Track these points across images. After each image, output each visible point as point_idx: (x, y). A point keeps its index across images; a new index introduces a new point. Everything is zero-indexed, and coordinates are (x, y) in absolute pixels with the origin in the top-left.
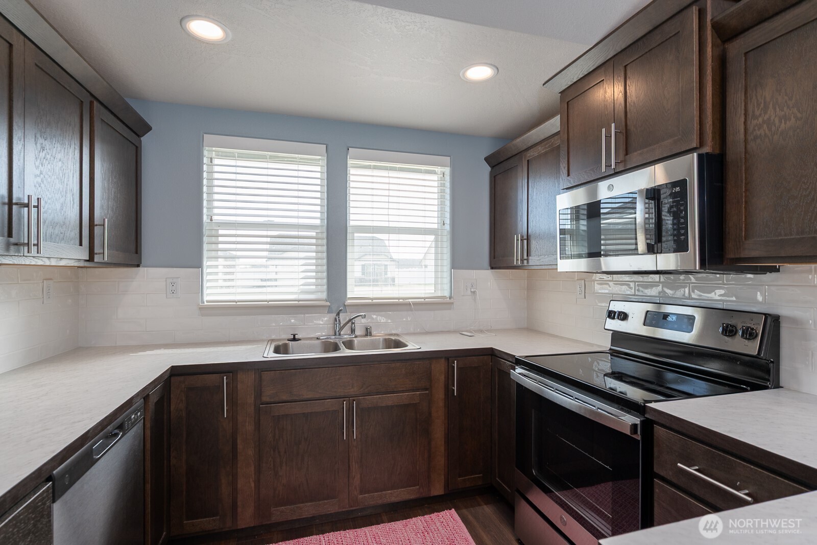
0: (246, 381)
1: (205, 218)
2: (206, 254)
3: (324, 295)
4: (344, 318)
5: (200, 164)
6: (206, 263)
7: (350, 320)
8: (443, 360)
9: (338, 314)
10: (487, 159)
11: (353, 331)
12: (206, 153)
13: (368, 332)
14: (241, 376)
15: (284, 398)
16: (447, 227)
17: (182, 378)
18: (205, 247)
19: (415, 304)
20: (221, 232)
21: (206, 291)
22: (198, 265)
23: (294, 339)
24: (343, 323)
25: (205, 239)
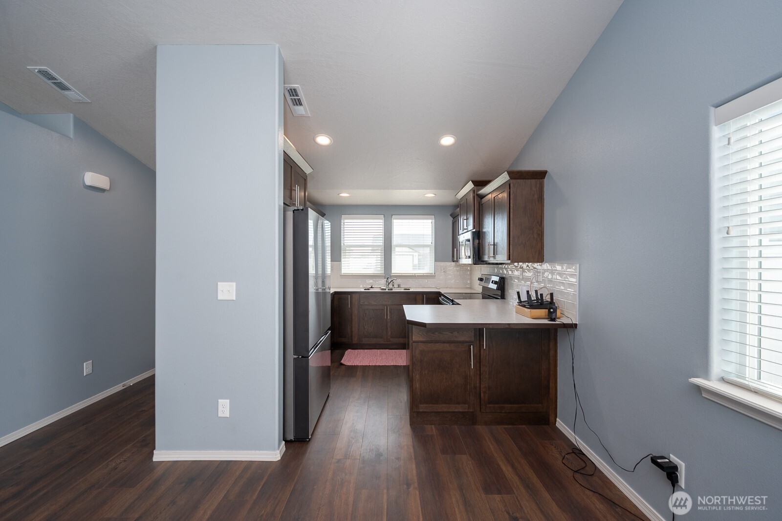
0: (355, 297)
1: (342, 245)
2: (342, 257)
3: (383, 272)
4: (390, 280)
5: (341, 225)
6: (342, 260)
7: (392, 281)
8: (421, 295)
9: (388, 279)
10: (451, 215)
11: (393, 286)
12: (342, 221)
13: (399, 286)
14: (354, 295)
15: (366, 303)
16: (434, 244)
17: (337, 295)
18: (342, 254)
19: (418, 276)
20: (347, 249)
21: (342, 270)
22: (340, 261)
23: (372, 288)
24: (389, 282)
25: (342, 251)
